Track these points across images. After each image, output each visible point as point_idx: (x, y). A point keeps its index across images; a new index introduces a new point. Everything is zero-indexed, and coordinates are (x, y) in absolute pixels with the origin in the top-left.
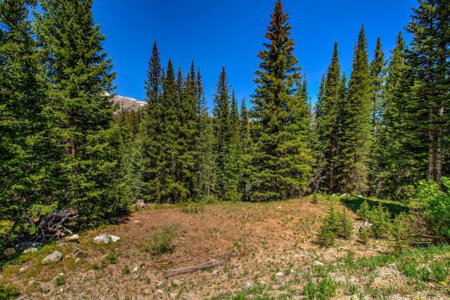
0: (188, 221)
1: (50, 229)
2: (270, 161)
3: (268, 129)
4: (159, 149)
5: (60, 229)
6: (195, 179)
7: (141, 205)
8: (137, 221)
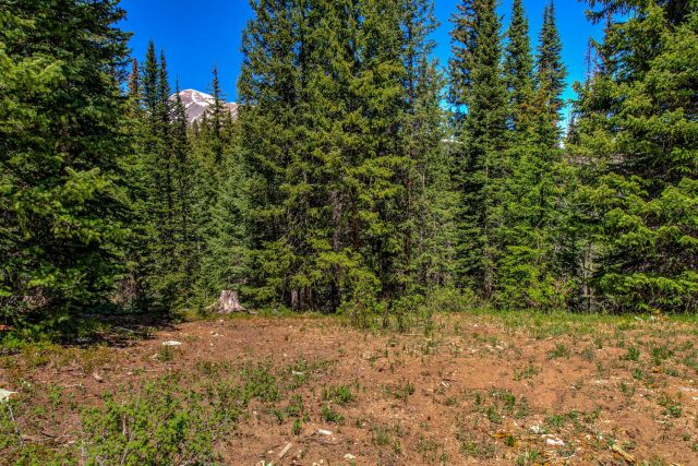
0: (367, 354)
6: (396, 244)
7: (226, 307)
8: (173, 343)
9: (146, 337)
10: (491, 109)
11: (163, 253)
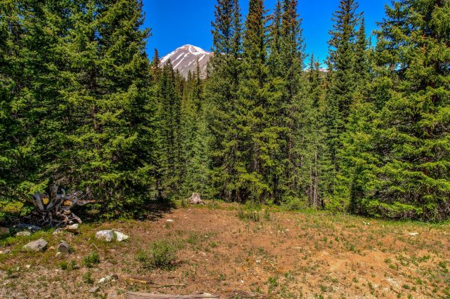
1: (58, 213)
2: (405, 145)
3: (406, 82)
4: (228, 122)
5: (68, 215)
6: (280, 170)
7: (194, 200)
8: (170, 220)
9: (161, 217)
10: (341, 94)
11: (169, 167)
